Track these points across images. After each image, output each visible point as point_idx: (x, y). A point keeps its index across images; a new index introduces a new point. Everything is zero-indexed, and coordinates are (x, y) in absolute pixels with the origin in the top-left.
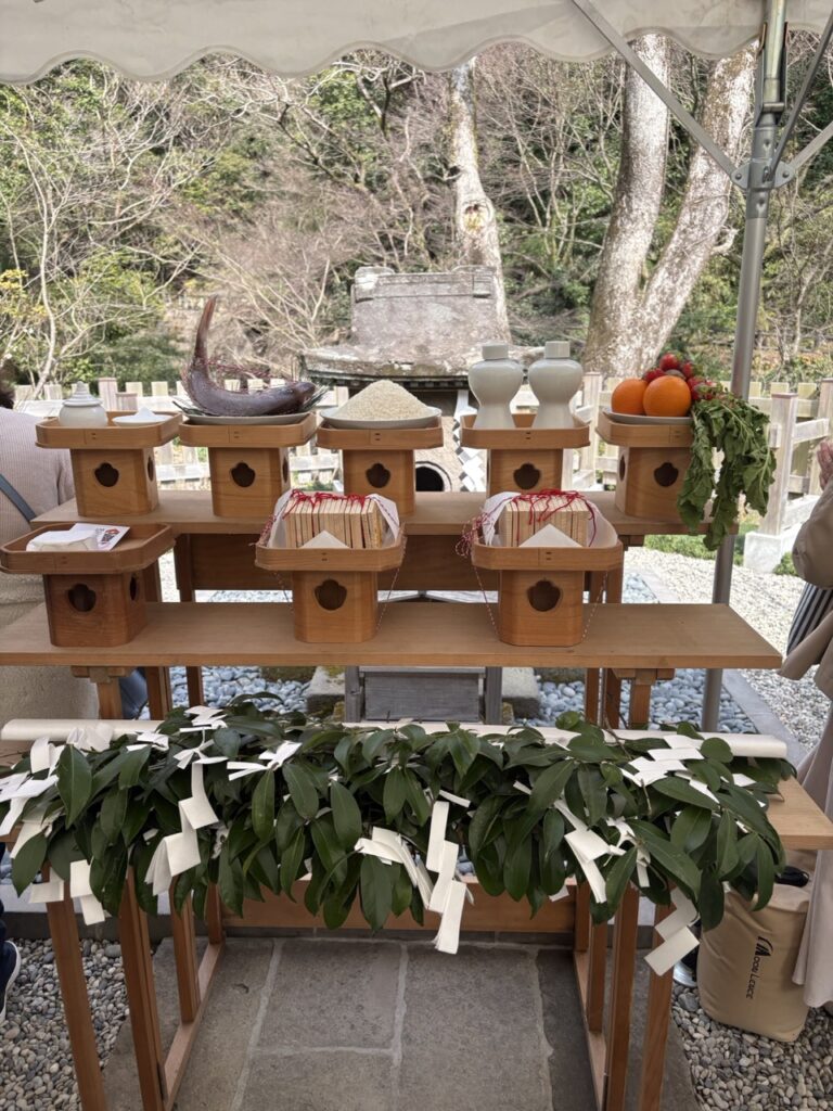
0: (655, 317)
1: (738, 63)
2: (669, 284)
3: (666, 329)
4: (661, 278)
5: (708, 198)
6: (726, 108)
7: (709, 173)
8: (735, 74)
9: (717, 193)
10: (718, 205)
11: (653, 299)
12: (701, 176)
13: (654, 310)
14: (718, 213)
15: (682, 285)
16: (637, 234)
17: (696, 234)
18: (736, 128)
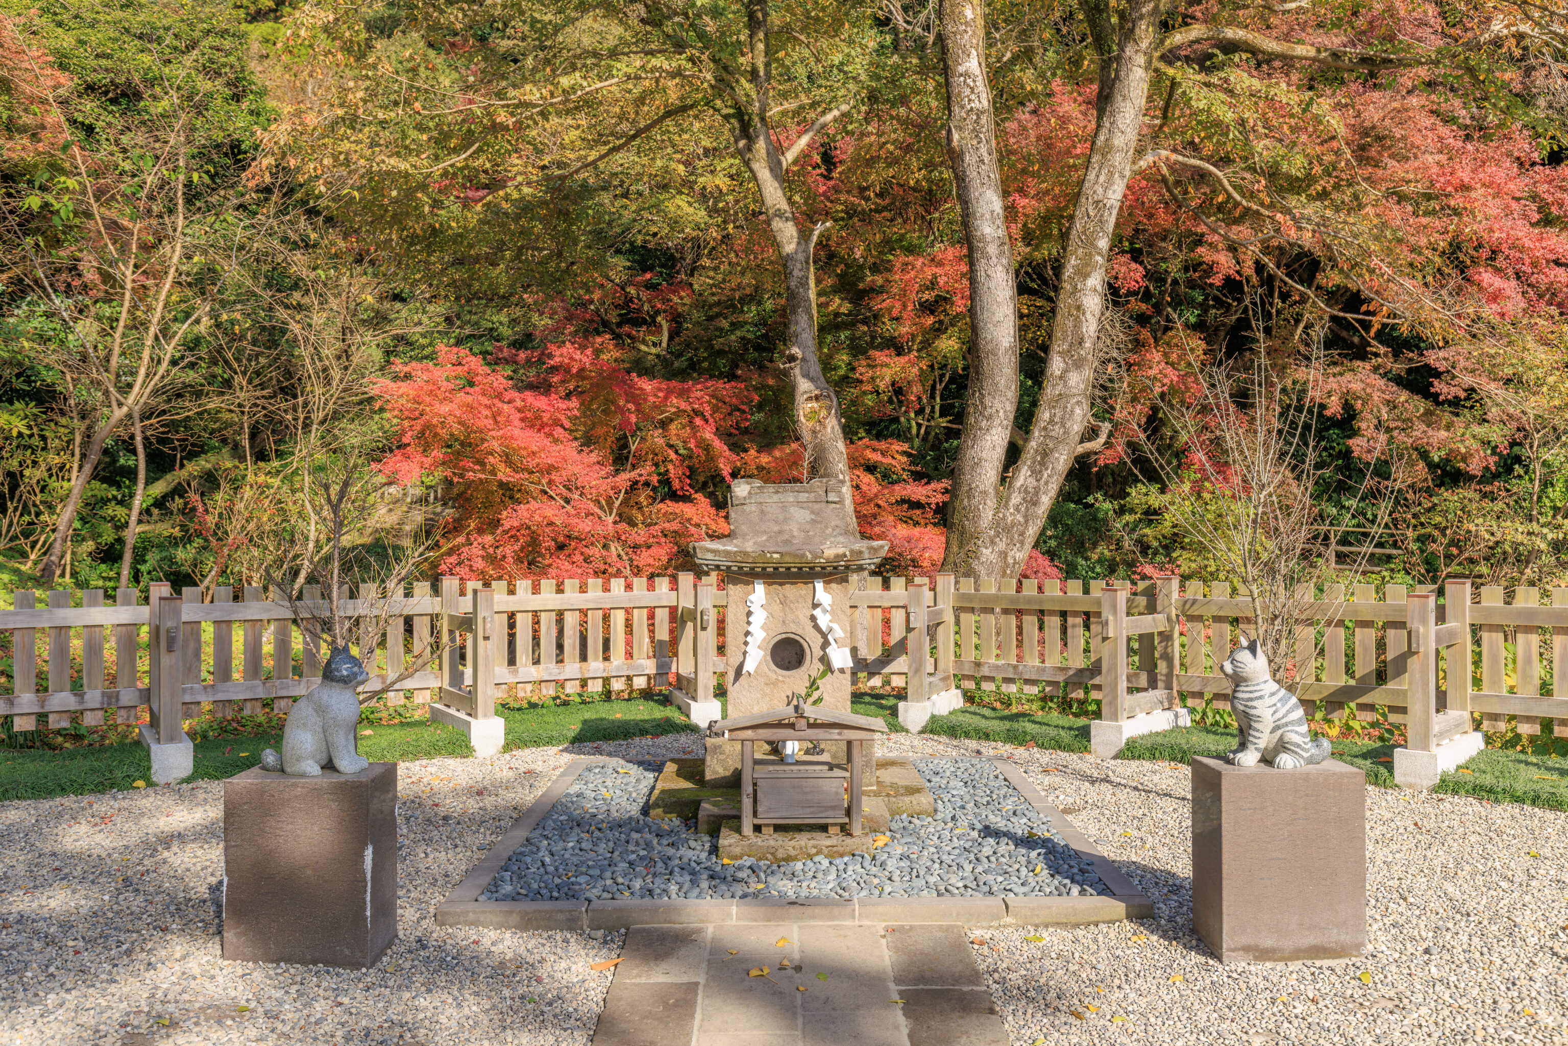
0: (1019, 518)
1: (1088, 265)
2: (1031, 482)
3: (1032, 531)
4: (1023, 476)
5: (1067, 396)
6: (1078, 308)
7: (1065, 371)
8: (1086, 276)
9: (1075, 391)
10: (1078, 402)
11: (1015, 499)
12: (1057, 373)
13: (1017, 509)
14: (1078, 411)
15: (1047, 483)
16: (994, 431)
17: (1057, 431)
18: (1090, 327)
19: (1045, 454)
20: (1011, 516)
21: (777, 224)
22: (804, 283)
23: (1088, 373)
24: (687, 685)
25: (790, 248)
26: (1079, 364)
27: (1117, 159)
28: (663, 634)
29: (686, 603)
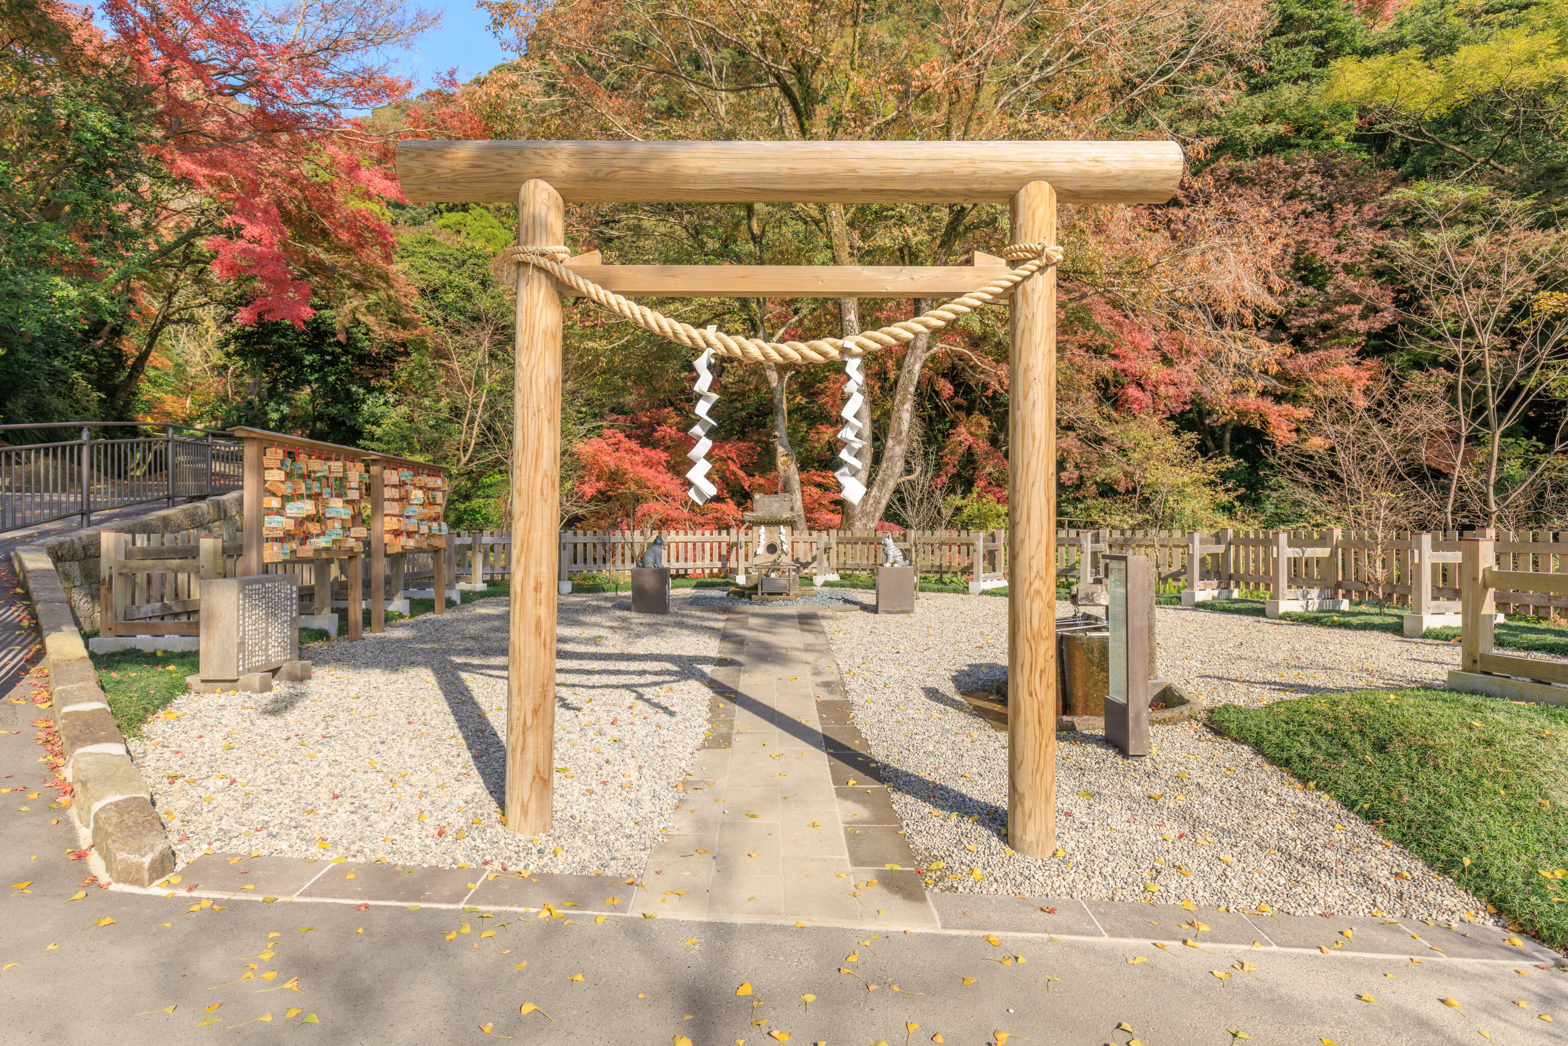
0: (872, 511)
1: (905, 399)
2: (878, 494)
4: (874, 491)
5: (894, 457)
6: (900, 418)
7: (894, 446)
9: (898, 454)
10: (899, 459)
12: (890, 446)
13: (871, 508)
14: (899, 463)
15: (885, 495)
17: (889, 472)
18: (905, 426)
19: (883, 482)
20: (869, 508)
21: (768, 373)
22: (781, 401)
23: (904, 447)
24: (735, 571)
25: (774, 384)
26: (900, 443)
27: (919, 351)
28: (724, 552)
29: (733, 539)
